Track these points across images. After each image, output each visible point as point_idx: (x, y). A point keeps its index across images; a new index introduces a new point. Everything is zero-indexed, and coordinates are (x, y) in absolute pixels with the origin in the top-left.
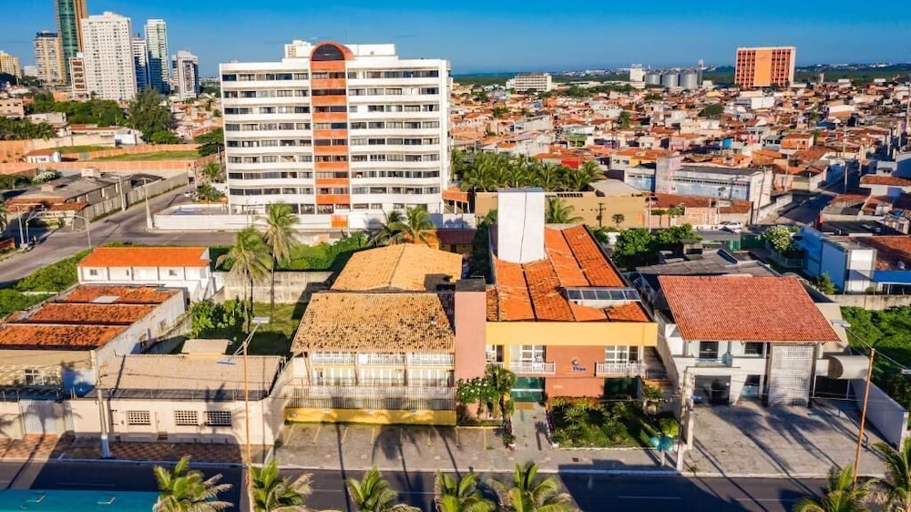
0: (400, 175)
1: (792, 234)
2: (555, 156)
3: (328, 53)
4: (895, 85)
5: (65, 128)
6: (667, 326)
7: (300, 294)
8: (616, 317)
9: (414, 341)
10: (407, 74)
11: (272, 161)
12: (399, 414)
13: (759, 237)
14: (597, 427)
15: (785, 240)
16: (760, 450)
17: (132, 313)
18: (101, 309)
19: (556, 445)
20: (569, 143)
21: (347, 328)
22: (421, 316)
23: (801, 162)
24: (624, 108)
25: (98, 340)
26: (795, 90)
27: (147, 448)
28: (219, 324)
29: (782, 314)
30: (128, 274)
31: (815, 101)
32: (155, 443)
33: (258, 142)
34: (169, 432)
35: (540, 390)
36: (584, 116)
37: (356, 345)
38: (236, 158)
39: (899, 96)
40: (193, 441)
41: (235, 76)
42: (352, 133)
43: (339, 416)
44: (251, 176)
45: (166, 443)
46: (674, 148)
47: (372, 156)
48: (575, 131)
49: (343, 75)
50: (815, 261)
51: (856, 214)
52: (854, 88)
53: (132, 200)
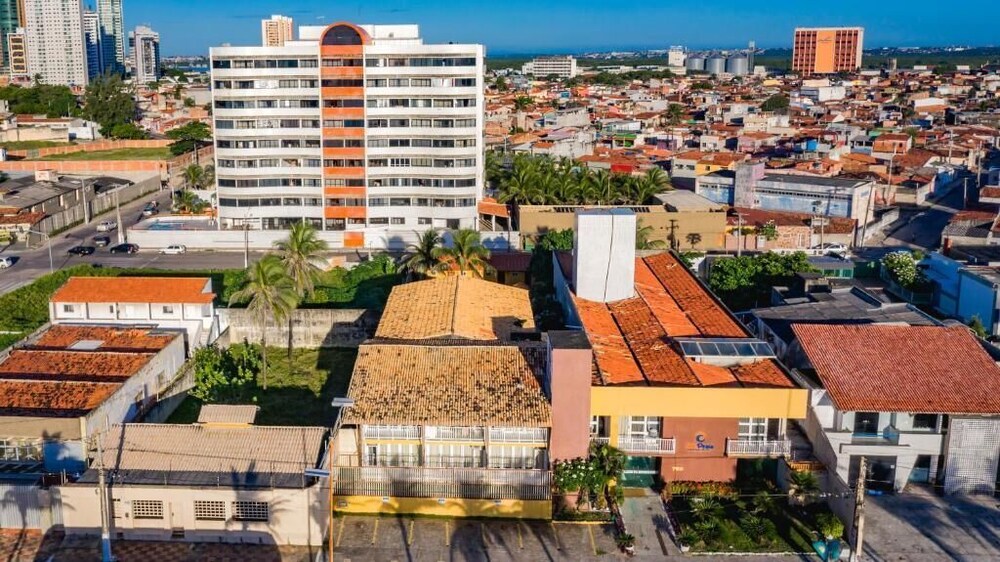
0: (427, 183)
1: (916, 262)
2: (602, 160)
3: (343, 35)
4: (985, 73)
5: (9, 119)
6: (814, 392)
7: (324, 337)
8: (748, 379)
9: (499, 412)
10: (438, 62)
11: (271, 166)
12: (478, 504)
13: (872, 265)
14: (733, 523)
15: (911, 270)
16: (947, 555)
17: (124, 364)
18: (84, 359)
19: (685, 549)
20: (614, 142)
21: (410, 392)
22: (502, 377)
23: (903, 170)
24: (669, 99)
25: (85, 401)
26: (867, 78)
27: (159, 549)
28: (235, 380)
29: (958, 377)
30: (112, 311)
31: (894, 93)
32: (169, 542)
33: (255, 142)
34: (185, 528)
35: (654, 472)
36: (624, 109)
37: (424, 416)
38: (228, 162)
39: (992, 87)
40: (217, 540)
41: (229, 62)
42: (369, 132)
43: (400, 507)
44: (246, 183)
45: (183, 543)
46: (743, 149)
47: (393, 161)
48: (618, 127)
49: (360, 63)
50: (949, 296)
51: (986, 236)
52: (937, 77)
53: (96, 210)
